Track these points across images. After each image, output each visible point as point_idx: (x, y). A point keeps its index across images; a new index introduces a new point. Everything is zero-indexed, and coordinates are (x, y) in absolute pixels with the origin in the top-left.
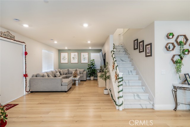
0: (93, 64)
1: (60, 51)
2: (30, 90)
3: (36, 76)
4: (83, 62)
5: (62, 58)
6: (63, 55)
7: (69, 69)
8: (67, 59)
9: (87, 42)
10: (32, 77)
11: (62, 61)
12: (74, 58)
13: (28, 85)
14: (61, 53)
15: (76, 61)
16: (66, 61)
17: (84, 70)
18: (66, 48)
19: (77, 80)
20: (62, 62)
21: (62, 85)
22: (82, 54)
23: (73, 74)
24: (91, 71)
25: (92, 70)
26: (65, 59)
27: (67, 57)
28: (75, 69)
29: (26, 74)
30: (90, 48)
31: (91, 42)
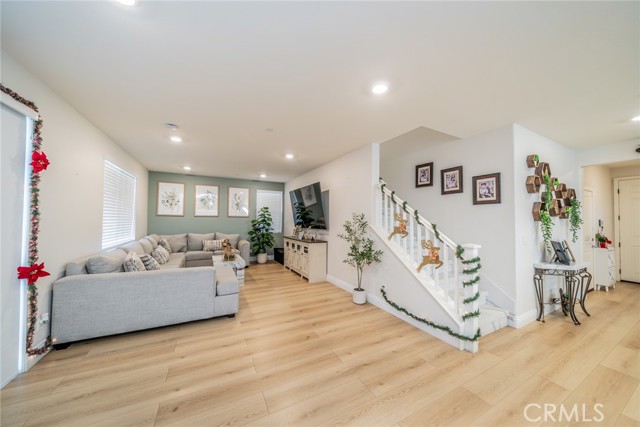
0: (266, 221)
1: (155, 177)
2: (49, 338)
3: (87, 270)
4: (233, 212)
5: (160, 199)
6: (165, 189)
7: (191, 234)
8: (181, 204)
9: (283, 155)
10: (64, 274)
11: (163, 210)
12: (206, 201)
13: (43, 316)
14: (161, 184)
15: (213, 211)
16: (178, 210)
17: (237, 235)
18: (187, 169)
19: (240, 269)
20: (160, 213)
21: (217, 295)
22: (232, 191)
23: (205, 248)
24: (259, 239)
25: (263, 235)
26: (175, 201)
27: (181, 197)
28: (212, 235)
29: (38, 263)
30: (263, 176)
31: (296, 156)
